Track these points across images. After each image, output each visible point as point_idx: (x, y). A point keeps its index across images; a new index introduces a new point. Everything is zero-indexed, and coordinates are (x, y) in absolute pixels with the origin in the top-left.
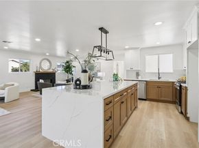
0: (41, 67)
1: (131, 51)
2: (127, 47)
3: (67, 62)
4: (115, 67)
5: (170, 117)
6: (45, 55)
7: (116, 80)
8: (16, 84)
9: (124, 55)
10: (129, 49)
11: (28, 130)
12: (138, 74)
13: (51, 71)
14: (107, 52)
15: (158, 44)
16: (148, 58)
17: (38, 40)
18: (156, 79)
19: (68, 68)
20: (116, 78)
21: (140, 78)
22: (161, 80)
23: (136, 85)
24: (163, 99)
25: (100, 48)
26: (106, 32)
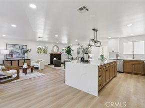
0: (53, 51)
1: (112, 40)
2: (110, 37)
3: (69, 47)
4: (101, 50)
5: (139, 82)
6: (56, 43)
7: (103, 59)
8: (43, 61)
9: (107, 42)
10: (111, 39)
11: (58, 82)
12: (117, 55)
13: (59, 53)
14: (97, 42)
15: (132, 35)
16: (125, 44)
17: (57, 36)
18: (131, 59)
19: (69, 51)
20: (102, 57)
21: (119, 58)
22: (134, 59)
23: (115, 62)
24: (136, 72)
25: (93, 41)
26: (97, 31)
